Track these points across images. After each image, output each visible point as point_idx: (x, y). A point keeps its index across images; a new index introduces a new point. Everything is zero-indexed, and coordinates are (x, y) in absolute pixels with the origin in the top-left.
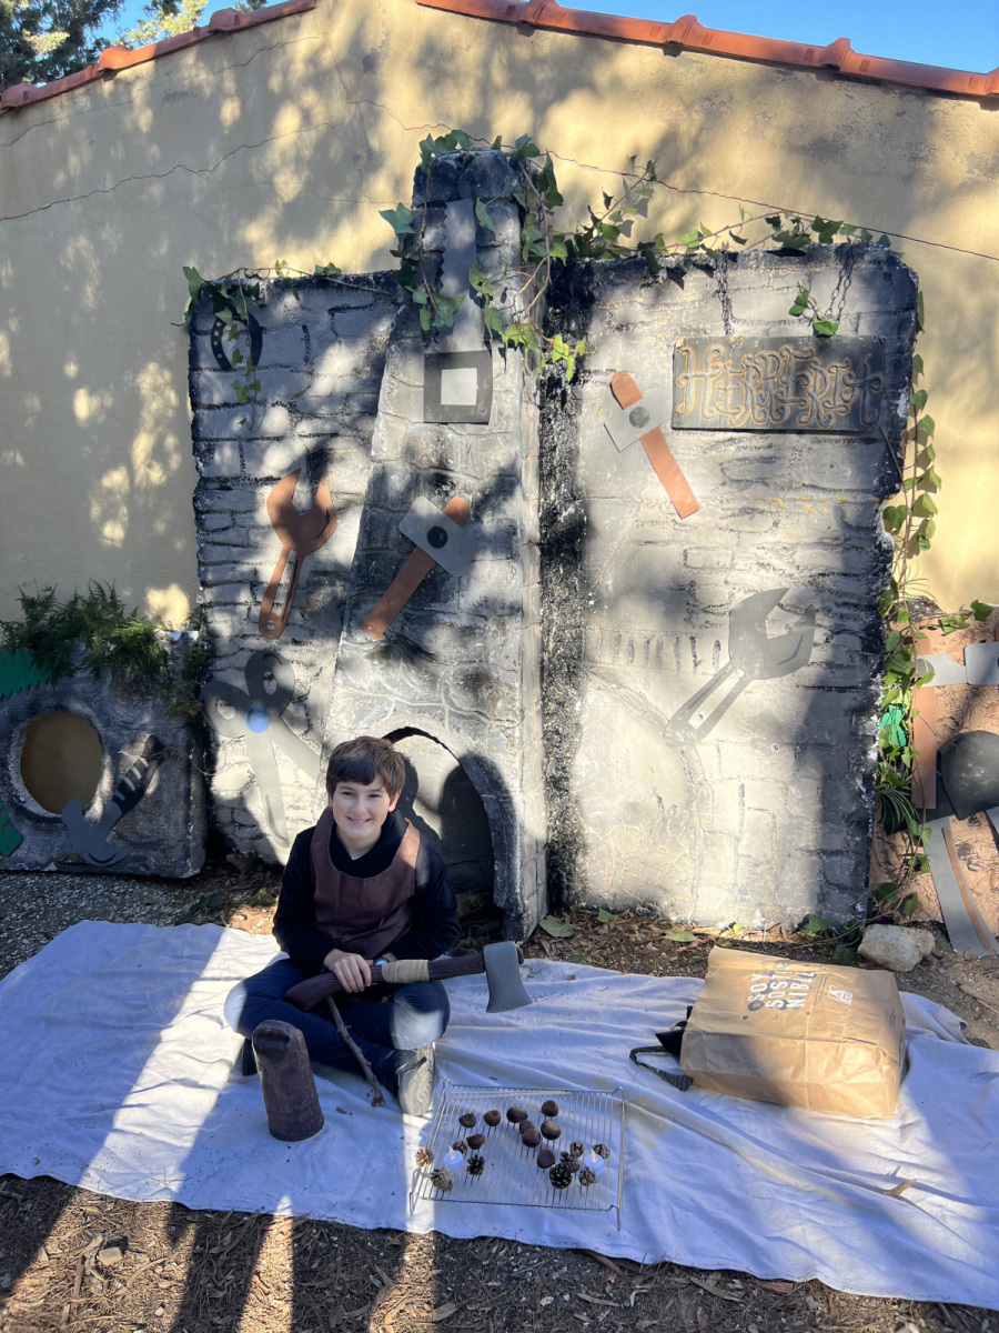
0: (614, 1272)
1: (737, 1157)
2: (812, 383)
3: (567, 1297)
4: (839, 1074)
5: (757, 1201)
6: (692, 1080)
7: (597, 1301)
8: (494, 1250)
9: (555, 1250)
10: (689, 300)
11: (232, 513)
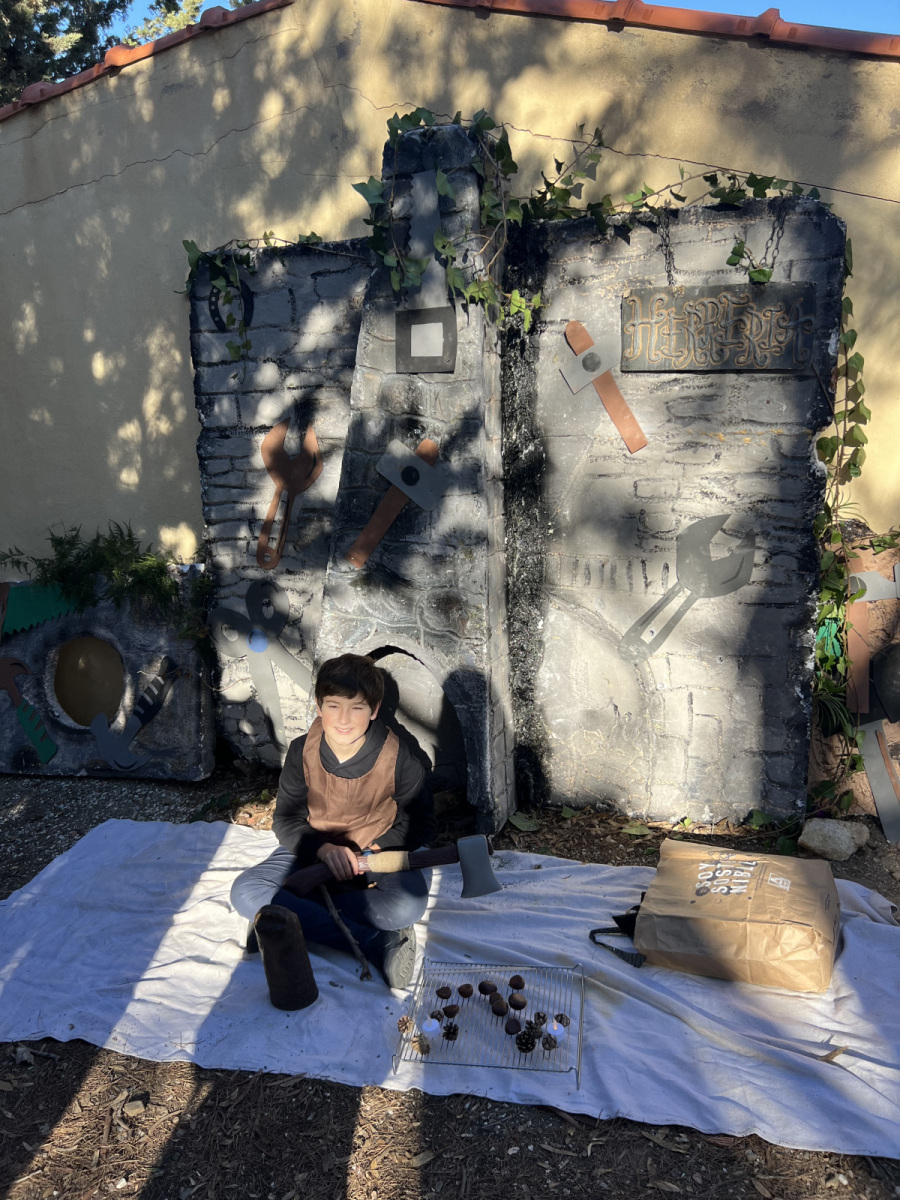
0: (574, 1126)
1: (685, 1026)
2: (749, 327)
3: (531, 1148)
4: (778, 952)
5: (702, 1065)
6: (645, 958)
7: (557, 1151)
8: (467, 1106)
9: (521, 1106)
10: (635, 254)
11: (231, 459)
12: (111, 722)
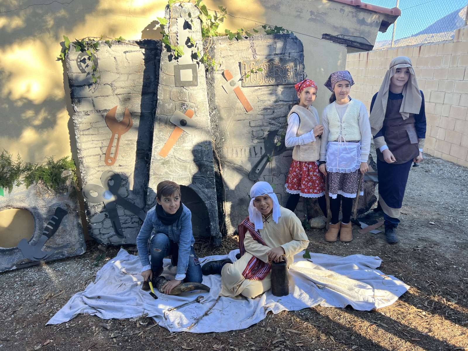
2: (279, 71)
11: (91, 123)
12: (29, 241)
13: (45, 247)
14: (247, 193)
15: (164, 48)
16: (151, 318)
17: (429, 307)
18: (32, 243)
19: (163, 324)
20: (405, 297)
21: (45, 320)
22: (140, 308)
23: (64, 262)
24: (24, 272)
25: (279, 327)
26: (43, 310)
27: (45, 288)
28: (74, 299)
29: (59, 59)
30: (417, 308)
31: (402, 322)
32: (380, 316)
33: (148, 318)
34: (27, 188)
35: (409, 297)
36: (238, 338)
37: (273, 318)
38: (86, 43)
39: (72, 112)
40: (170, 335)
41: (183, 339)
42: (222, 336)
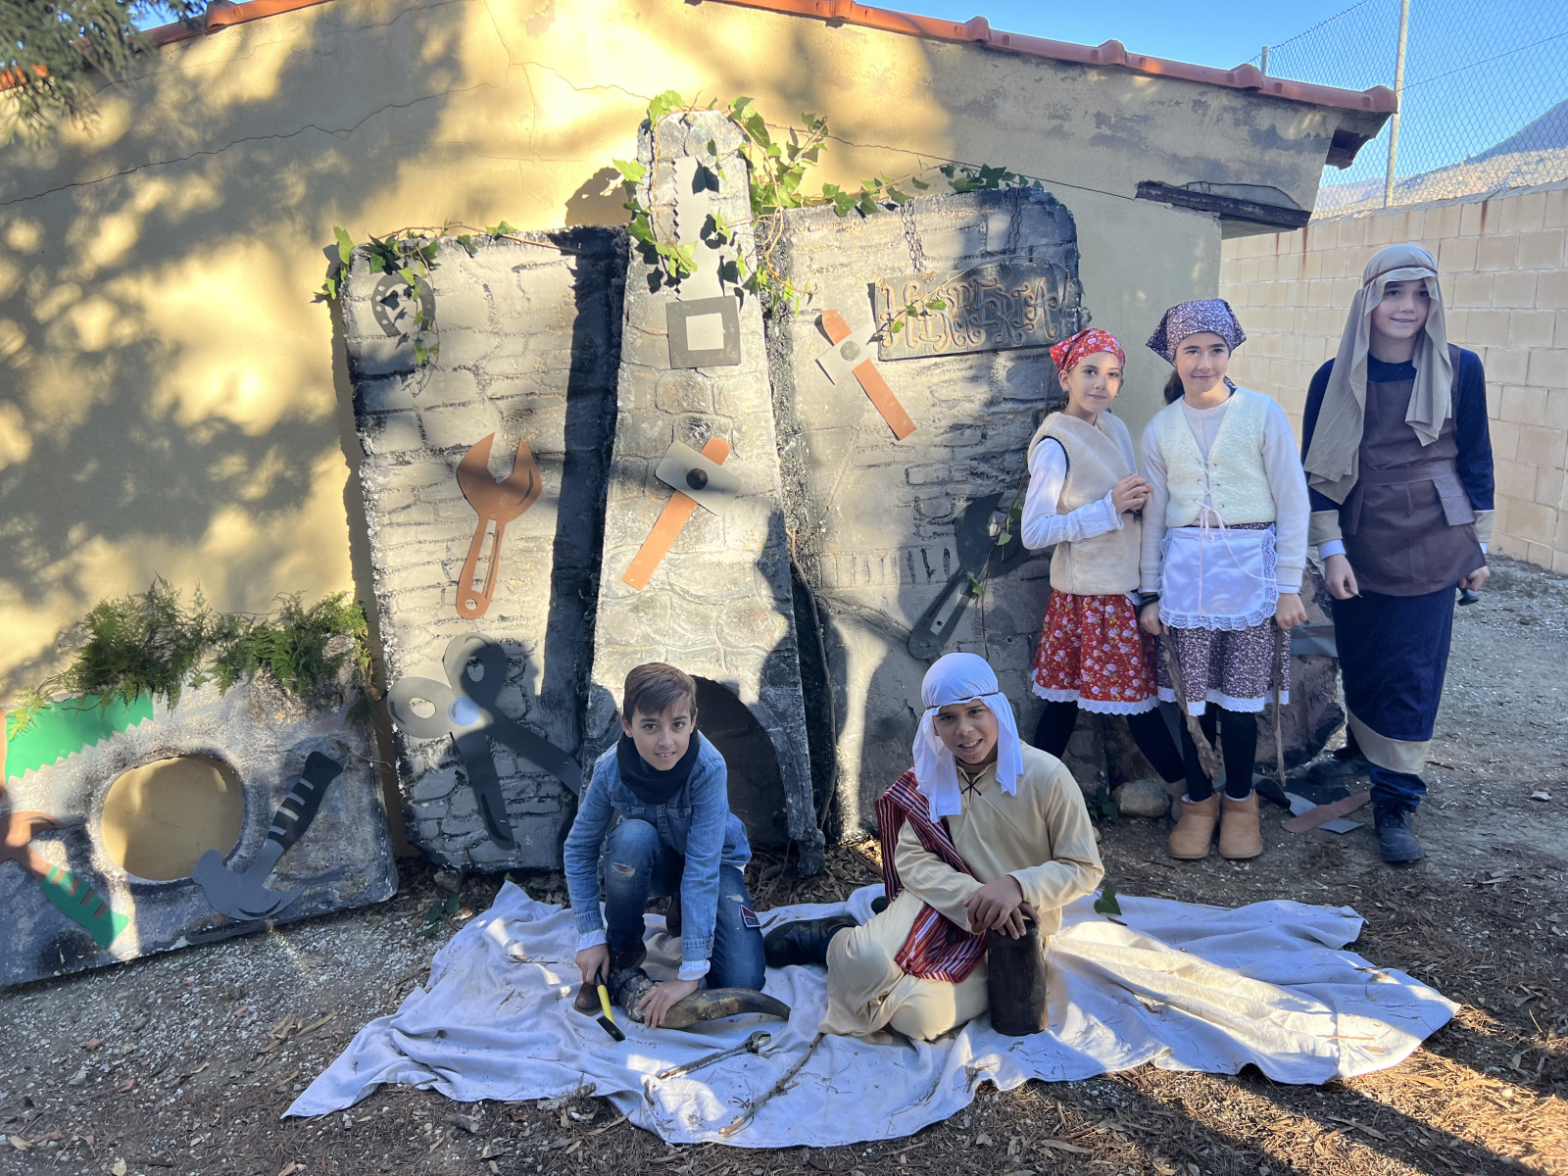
2: (999, 307)
11: (413, 489)
12: (228, 859)
13: (274, 877)
14: (906, 701)
15: (635, 252)
16: (604, 1101)
17: (1524, 1072)
18: (235, 864)
19: (643, 1118)
20: (1445, 1041)
21: (279, 1103)
22: (570, 1069)
23: (333, 926)
24: (212, 957)
25: (1015, 1133)
26: (271, 1073)
27: (276, 1003)
28: (367, 1039)
29: (319, 298)
30: (1486, 1078)
31: (1433, 1121)
32: (1357, 1102)
33: (594, 1098)
34: (222, 693)
35: (1456, 1042)
36: (882, 1166)
37: (997, 1103)
38: (402, 245)
39: (357, 457)
40: (666, 1153)
41: (707, 1167)
42: (831, 1160)
